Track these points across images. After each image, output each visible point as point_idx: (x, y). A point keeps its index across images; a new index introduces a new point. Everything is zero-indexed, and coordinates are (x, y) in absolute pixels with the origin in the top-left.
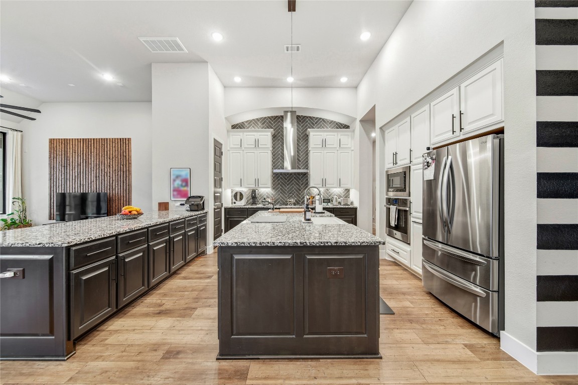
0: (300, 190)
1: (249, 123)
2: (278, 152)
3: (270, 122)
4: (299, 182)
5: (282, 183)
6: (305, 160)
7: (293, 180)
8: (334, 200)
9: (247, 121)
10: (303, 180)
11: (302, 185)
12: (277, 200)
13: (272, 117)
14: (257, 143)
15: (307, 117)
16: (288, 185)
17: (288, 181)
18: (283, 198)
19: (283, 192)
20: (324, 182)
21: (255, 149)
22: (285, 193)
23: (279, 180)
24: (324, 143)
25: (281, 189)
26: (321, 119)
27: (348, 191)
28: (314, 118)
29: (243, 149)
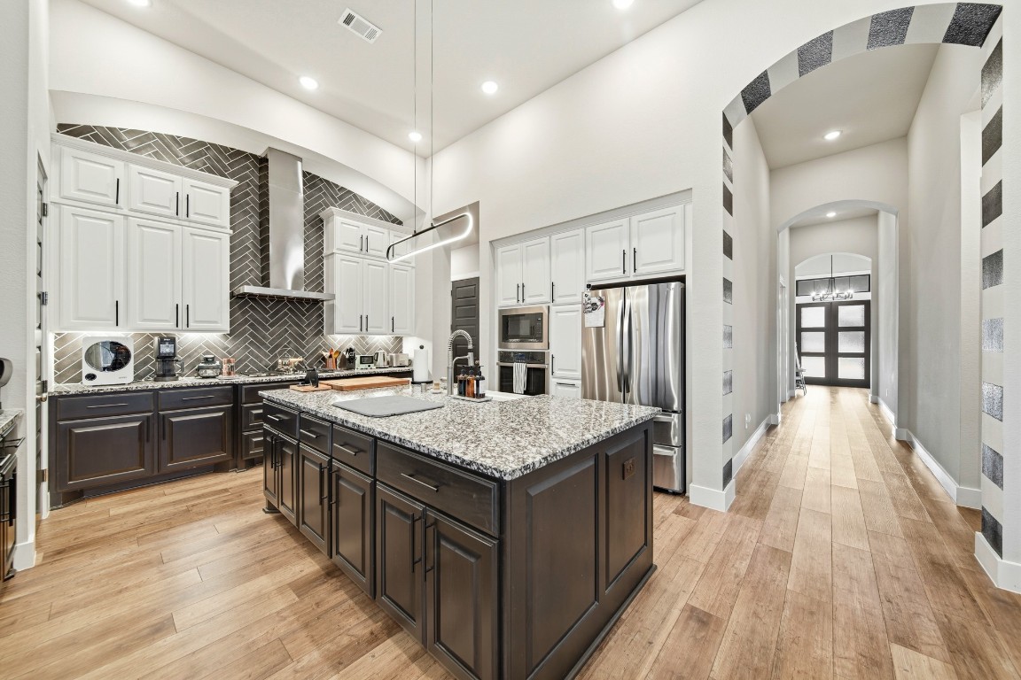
0: (303, 339)
1: (140, 140)
2: (243, 242)
3: (219, 161)
4: (300, 319)
5: (256, 320)
6: (315, 272)
7: (286, 314)
8: (380, 358)
9: (131, 132)
10: (311, 315)
11: (308, 326)
12: (240, 362)
13: (226, 149)
14: (182, 206)
15: (322, 180)
16: (272, 325)
17: (271, 317)
18: (257, 357)
19: (258, 342)
20: (364, 323)
21: (176, 221)
22: (263, 344)
23: (247, 311)
24: (364, 245)
25: (251, 334)
26: (349, 192)
27: (399, 340)
28: (337, 186)
29: (126, 211)
